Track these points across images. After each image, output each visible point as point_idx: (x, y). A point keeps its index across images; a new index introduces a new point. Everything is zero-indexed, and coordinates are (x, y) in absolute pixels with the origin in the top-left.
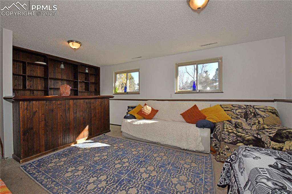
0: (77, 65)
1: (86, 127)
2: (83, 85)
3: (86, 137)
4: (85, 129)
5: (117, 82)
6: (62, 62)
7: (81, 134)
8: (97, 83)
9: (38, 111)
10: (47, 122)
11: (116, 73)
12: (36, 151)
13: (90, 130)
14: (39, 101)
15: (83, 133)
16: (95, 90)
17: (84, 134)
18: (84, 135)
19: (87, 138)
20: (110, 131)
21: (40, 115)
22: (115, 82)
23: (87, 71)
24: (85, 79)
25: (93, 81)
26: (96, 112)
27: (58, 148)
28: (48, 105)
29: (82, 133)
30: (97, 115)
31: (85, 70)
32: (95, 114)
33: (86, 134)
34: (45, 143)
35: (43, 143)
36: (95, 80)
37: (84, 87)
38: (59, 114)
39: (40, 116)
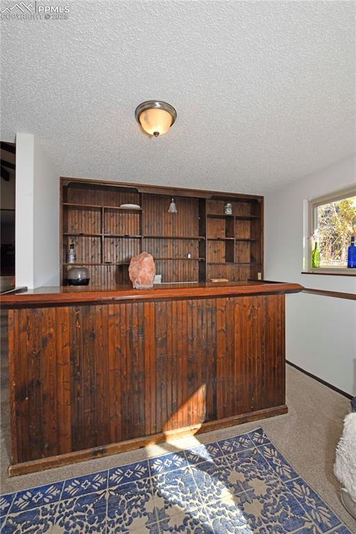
0: (204, 200)
1: (196, 390)
2: (222, 247)
3: (197, 423)
4: (195, 396)
5: (316, 231)
6: (171, 197)
7: (180, 414)
8: (256, 241)
9: (54, 335)
10: (79, 368)
11: (315, 204)
12: (48, 449)
13: (211, 401)
14: (57, 308)
15: (189, 409)
16: (252, 257)
17: (191, 413)
18: (189, 416)
19: (199, 426)
20: (285, 411)
21: (60, 347)
22: (311, 234)
23: (229, 212)
24: (227, 231)
25: (248, 236)
26: (233, 343)
27: (108, 447)
28: (81, 319)
29: (185, 409)
30: (237, 354)
31: (224, 210)
32: (230, 349)
33: (195, 412)
34: (72, 427)
35: (67, 428)
36: (251, 231)
37: (223, 254)
38: (111, 347)
39: (61, 351)
